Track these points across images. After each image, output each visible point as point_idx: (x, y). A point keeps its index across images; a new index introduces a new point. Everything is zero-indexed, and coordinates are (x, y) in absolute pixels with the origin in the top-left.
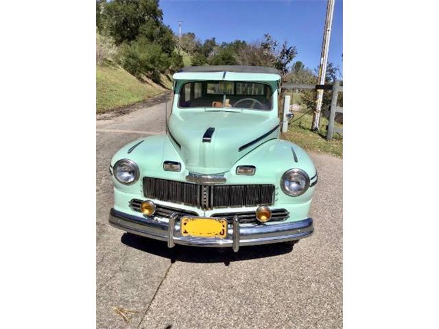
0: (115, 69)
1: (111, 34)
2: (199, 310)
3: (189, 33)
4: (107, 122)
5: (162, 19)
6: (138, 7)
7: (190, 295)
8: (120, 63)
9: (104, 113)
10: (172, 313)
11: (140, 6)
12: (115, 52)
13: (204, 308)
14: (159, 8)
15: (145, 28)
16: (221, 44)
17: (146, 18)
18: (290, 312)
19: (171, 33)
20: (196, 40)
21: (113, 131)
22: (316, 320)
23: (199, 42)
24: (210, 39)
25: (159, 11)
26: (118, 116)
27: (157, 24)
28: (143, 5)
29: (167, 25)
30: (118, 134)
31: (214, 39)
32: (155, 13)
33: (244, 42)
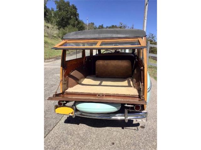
0: (57, 40)
1: (57, 25)
2: (61, 144)
3: (91, 23)
4: (49, 63)
5: (79, 17)
6: (68, 13)
7: (60, 138)
8: (60, 37)
9: (49, 59)
10: (49, 145)
11: (69, 12)
12: (57, 32)
13: (63, 143)
14: (77, 13)
15: (72, 22)
16: (106, 27)
17: (72, 17)
18: (100, 145)
19: (83, 23)
20: (94, 26)
21: (50, 67)
22: (110, 148)
23: (96, 26)
24: (101, 25)
25: (77, 14)
26: (55, 60)
27: (77, 19)
28: (70, 11)
29: (81, 20)
30: (52, 68)
31: (103, 25)
32: (76, 15)
33: (116, 25)
